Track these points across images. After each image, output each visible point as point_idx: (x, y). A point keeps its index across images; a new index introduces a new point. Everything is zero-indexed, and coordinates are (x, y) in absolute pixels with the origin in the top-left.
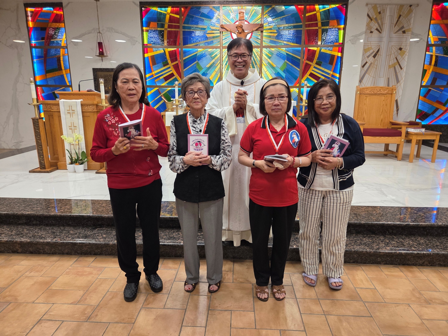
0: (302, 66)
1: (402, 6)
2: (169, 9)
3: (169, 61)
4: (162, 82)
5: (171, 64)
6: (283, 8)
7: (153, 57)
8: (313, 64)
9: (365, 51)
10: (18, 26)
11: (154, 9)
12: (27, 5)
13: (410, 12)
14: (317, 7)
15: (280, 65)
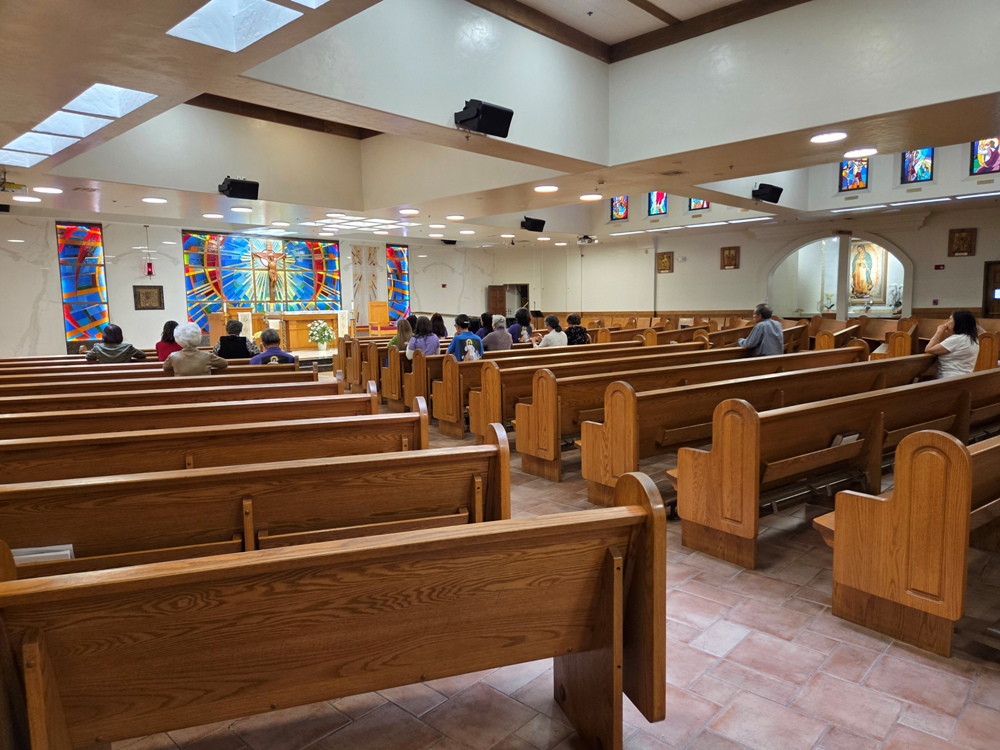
0: (315, 285)
1: (370, 248)
2: (208, 237)
3: (209, 280)
4: (203, 297)
5: (211, 282)
6: (297, 242)
7: (194, 276)
8: (322, 284)
9: (355, 276)
10: (47, 242)
11: (195, 235)
12: (58, 223)
13: (375, 252)
14: (320, 244)
15: (299, 284)
